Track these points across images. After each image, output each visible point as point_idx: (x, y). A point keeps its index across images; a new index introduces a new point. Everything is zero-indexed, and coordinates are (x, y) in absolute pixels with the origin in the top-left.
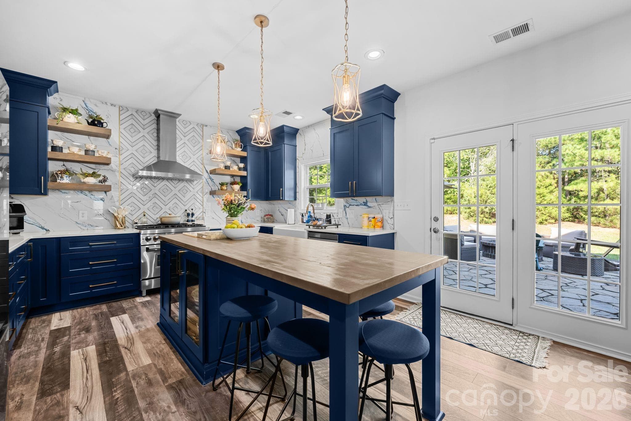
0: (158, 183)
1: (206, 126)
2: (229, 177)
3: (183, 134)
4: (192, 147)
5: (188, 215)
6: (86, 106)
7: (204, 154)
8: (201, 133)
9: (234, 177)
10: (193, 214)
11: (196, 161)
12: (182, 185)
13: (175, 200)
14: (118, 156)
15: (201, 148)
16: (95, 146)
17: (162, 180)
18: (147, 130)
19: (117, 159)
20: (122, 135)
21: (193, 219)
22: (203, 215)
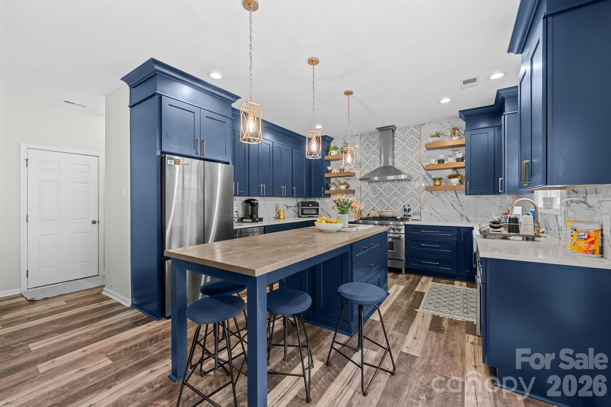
0: (383, 184)
1: (424, 125)
2: (451, 171)
3: (402, 139)
4: (409, 149)
5: (405, 210)
6: (345, 142)
7: (422, 152)
8: (419, 133)
9: (457, 170)
10: (409, 210)
11: (414, 161)
12: (401, 184)
13: (396, 198)
14: (359, 169)
15: (419, 148)
16: (337, 169)
17: (386, 182)
18: (376, 146)
19: (359, 171)
20: (362, 154)
21: (409, 214)
22: (420, 211)
